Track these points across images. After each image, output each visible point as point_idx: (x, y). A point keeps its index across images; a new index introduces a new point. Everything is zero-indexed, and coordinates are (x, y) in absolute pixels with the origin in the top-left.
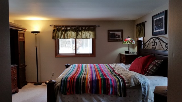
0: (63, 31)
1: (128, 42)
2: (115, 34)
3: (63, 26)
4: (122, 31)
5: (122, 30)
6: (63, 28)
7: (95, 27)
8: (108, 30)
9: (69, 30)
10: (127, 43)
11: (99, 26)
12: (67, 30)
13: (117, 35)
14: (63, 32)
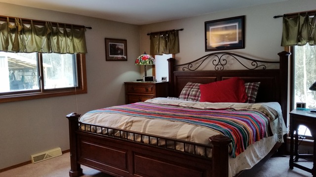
0: (14, 31)
1: (150, 62)
2: (117, 47)
3: (12, 20)
4: (124, 41)
5: (126, 41)
6: (12, 25)
7: (82, 29)
8: (106, 39)
9: (30, 31)
10: (148, 62)
11: (90, 28)
12: (24, 31)
13: (119, 49)
14: (13, 36)
